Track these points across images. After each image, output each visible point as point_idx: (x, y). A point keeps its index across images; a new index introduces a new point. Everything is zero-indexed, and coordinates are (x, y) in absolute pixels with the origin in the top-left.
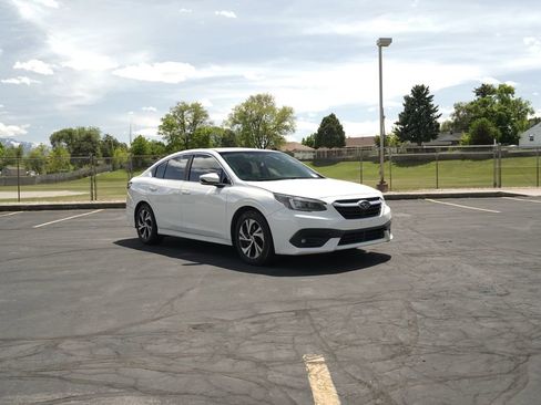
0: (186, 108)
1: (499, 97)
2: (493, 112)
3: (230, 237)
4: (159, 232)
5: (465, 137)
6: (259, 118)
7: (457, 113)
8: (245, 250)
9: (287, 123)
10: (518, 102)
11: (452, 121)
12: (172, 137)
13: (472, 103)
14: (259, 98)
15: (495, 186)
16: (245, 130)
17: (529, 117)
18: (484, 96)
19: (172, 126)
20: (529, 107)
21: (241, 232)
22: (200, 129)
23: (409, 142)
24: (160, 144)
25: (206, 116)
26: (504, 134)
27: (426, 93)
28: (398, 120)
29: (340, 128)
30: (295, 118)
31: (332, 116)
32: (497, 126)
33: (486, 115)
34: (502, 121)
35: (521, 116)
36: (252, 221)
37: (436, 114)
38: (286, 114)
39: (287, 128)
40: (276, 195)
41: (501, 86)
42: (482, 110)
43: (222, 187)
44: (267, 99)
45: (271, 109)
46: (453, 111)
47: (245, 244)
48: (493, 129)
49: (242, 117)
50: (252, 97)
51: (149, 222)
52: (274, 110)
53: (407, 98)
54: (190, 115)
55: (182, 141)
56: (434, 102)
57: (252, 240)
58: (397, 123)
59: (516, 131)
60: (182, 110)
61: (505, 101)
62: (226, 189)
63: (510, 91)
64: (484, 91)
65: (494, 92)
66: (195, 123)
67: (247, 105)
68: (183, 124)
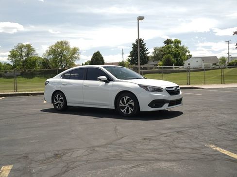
0: (23, 46)
1: (175, 45)
2: (172, 52)
3: (114, 105)
4: (68, 104)
5: (160, 63)
6: (61, 53)
7: (155, 52)
8: (123, 111)
9: (76, 55)
10: (183, 47)
11: (153, 56)
12: (15, 61)
13: (163, 48)
14: (61, 42)
15: (187, 84)
16: (54, 58)
17: (187, 54)
18: (168, 44)
19: (16, 55)
20: (188, 50)
21: (121, 102)
22: (31, 58)
23: (134, 65)
24: (8, 64)
25: (34, 51)
26: (177, 62)
27: (143, 42)
28: (130, 55)
29: (102, 58)
30: (80, 53)
31: (98, 52)
32: (174, 58)
33: (169, 53)
34: (176, 56)
35: (184, 54)
36: (127, 97)
37: (147, 52)
38: (75, 51)
39: (75, 57)
40: (140, 85)
41: (175, 40)
42: (168, 51)
43: (108, 82)
44: (66, 43)
45: (68, 49)
46: (153, 51)
47: (123, 108)
48: (173, 60)
49: (53, 52)
50: (58, 42)
51: (61, 100)
52: (69, 49)
53: (134, 44)
54: (25, 50)
55: (21, 63)
56: (146, 47)
57: (127, 105)
58: (129, 56)
59: (182, 61)
60: (21, 47)
61: (177, 47)
62: (111, 83)
63: (179, 42)
64: (168, 42)
65: (172, 42)
66: (28, 54)
67: (56, 46)
68: (21, 54)
